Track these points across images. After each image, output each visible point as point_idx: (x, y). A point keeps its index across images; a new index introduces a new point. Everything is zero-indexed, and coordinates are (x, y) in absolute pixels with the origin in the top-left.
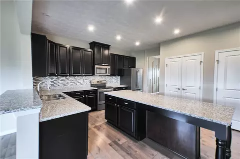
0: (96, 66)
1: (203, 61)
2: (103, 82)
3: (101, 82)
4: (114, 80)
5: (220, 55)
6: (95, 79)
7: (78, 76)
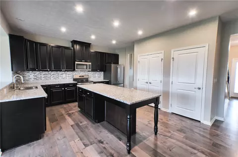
0: (76, 63)
1: (163, 58)
2: (85, 77)
3: (83, 76)
4: (97, 75)
5: (175, 54)
6: (77, 74)
7: (60, 71)
